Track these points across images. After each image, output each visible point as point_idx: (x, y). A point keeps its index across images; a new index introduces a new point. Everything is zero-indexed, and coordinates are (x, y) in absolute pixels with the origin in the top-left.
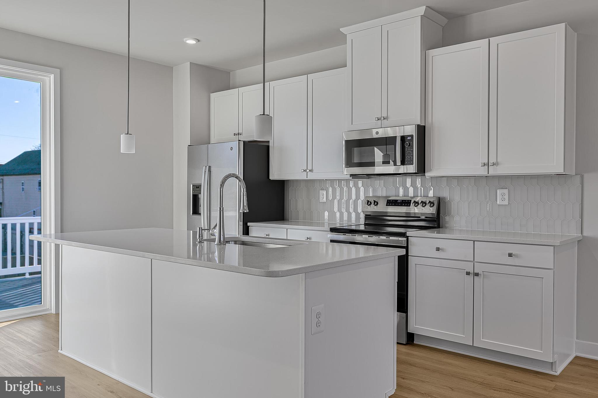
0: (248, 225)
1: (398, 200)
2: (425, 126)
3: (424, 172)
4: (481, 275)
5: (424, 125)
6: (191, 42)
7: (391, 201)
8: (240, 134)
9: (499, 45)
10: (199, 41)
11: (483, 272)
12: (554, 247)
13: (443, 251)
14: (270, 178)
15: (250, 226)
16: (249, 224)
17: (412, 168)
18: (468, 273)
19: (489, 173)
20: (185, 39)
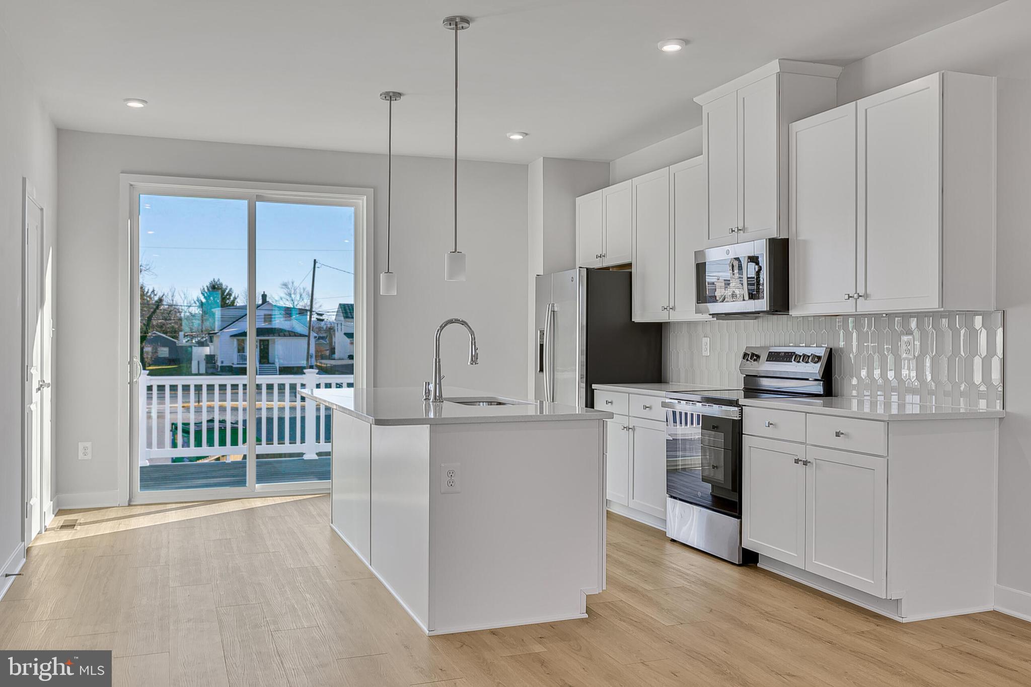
0: (593, 388)
1: (780, 352)
2: (788, 239)
3: (788, 310)
4: (812, 464)
5: (787, 237)
6: (517, 137)
7: (773, 353)
8: (604, 256)
9: (868, 110)
10: (527, 134)
11: (816, 459)
12: (888, 423)
13: (776, 428)
14: (633, 320)
15: (596, 389)
16: (594, 386)
17: (762, 304)
18: (797, 461)
19: (858, 311)
20: (508, 135)
